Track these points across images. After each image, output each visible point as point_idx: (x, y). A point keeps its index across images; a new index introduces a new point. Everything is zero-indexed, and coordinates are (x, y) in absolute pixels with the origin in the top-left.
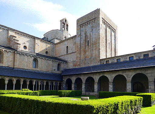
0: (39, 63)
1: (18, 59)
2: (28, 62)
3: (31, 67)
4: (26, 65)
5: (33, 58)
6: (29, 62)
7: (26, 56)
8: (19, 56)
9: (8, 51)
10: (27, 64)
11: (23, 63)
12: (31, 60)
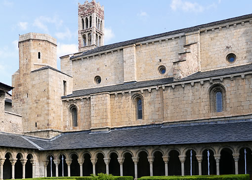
0: (228, 94)
1: (169, 102)
2: (195, 101)
3: (204, 112)
4: (189, 109)
5: (208, 86)
6: (199, 101)
7: (189, 87)
8: (172, 93)
9: (150, 90)
10: (192, 108)
11: (182, 106)
12: (203, 93)
